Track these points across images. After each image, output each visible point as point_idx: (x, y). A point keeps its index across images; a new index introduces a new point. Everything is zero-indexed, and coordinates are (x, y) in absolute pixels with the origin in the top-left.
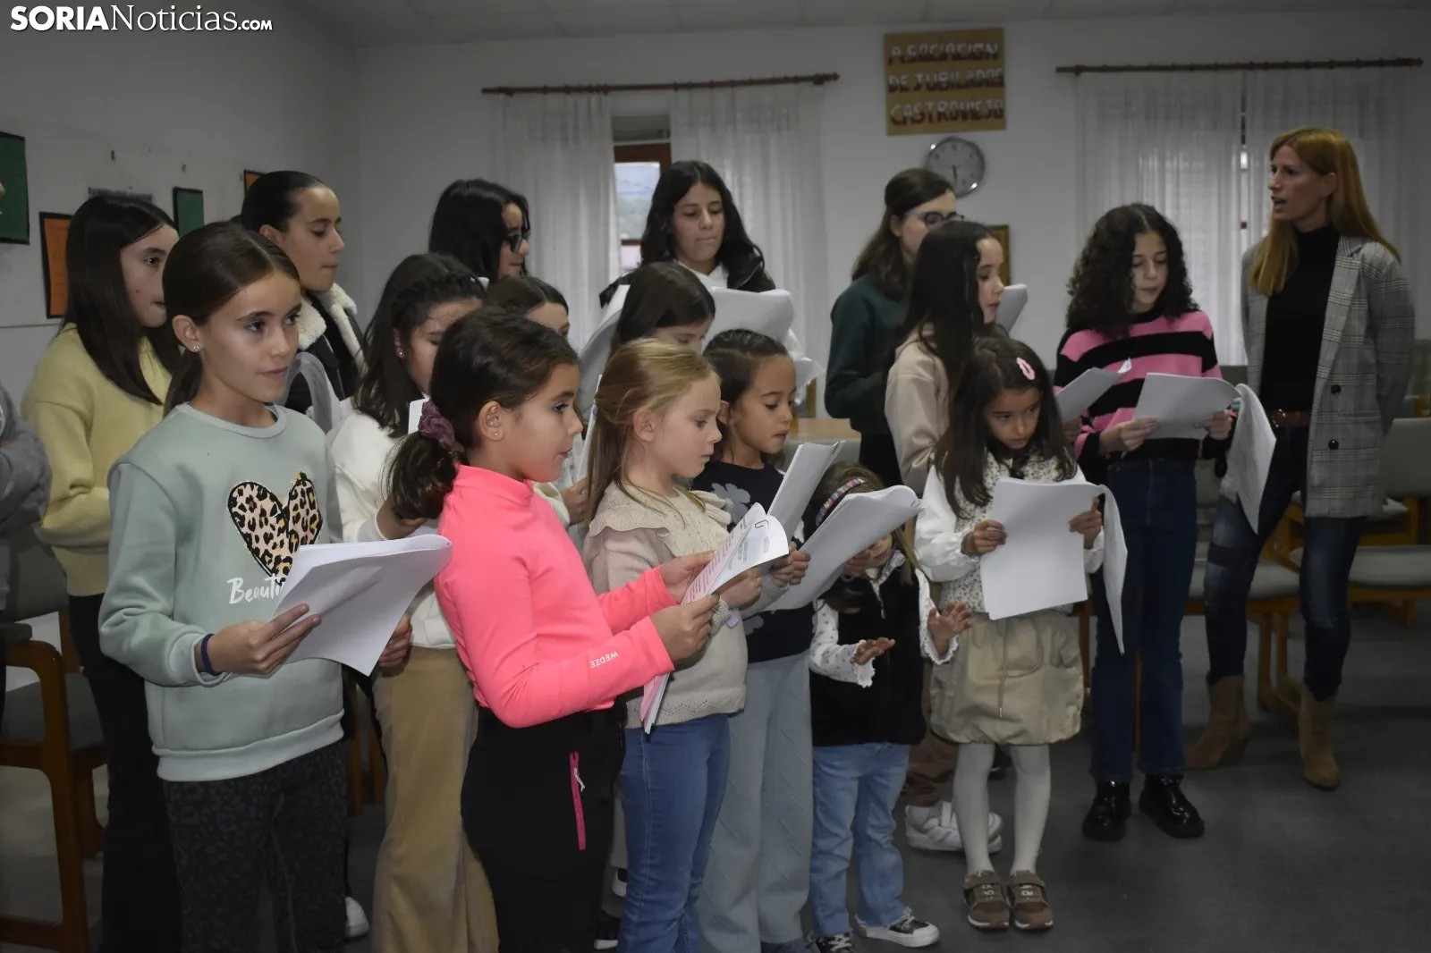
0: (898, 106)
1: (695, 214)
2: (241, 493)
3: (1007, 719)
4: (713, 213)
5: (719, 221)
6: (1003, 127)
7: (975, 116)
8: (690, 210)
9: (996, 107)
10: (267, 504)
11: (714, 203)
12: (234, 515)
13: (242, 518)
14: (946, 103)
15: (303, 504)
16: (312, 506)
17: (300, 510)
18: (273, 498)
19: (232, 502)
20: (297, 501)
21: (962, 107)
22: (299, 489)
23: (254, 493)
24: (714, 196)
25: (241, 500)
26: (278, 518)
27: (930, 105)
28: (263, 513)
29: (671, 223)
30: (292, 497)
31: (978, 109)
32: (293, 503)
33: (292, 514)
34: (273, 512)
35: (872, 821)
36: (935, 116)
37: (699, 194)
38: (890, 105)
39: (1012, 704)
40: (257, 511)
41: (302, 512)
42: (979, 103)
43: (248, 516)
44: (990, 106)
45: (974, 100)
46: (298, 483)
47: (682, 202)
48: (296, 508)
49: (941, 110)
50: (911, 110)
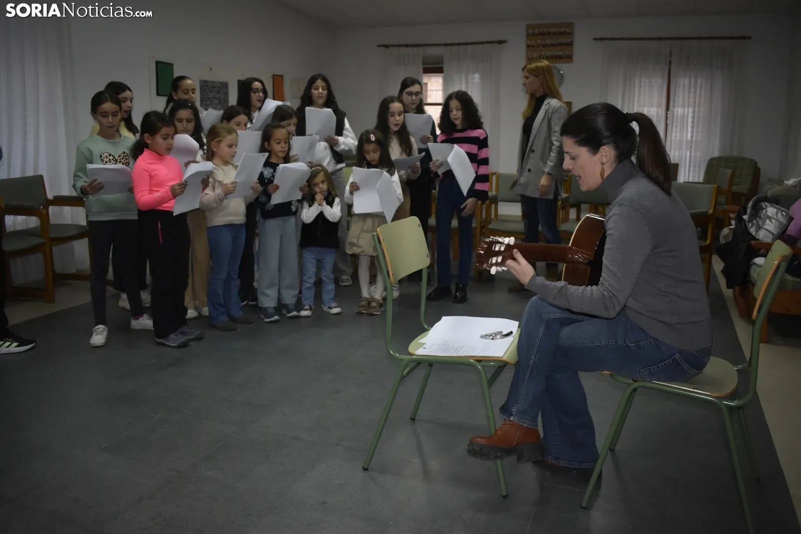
0: (530, 53)
1: (317, 89)
2: (104, 154)
3: (359, 246)
4: (323, 89)
5: (325, 92)
6: (572, 62)
7: (561, 57)
8: (316, 88)
9: (569, 54)
10: (111, 158)
11: (324, 86)
12: (101, 159)
13: (104, 160)
14: (549, 52)
15: (123, 159)
16: (126, 159)
17: (122, 160)
18: (113, 156)
19: (101, 156)
20: (121, 158)
21: (556, 54)
22: (122, 155)
23: (108, 155)
24: (324, 84)
25: (104, 156)
26: (114, 161)
27: (543, 53)
28: (110, 159)
29: (310, 91)
30: (119, 156)
31: (562, 54)
32: (119, 158)
33: (118, 160)
34: (113, 159)
35: (323, 274)
36: (545, 57)
37: (320, 83)
38: (527, 52)
39: (361, 242)
40: (108, 159)
41: (123, 161)
42: (562, 52)
43: (105, 160)
44: (567, 54)
45: (561, 51)
46: (122, 153)
47: (314, 85)
48: (120, 159)
49: (547, 55)
50: (535, 55)
